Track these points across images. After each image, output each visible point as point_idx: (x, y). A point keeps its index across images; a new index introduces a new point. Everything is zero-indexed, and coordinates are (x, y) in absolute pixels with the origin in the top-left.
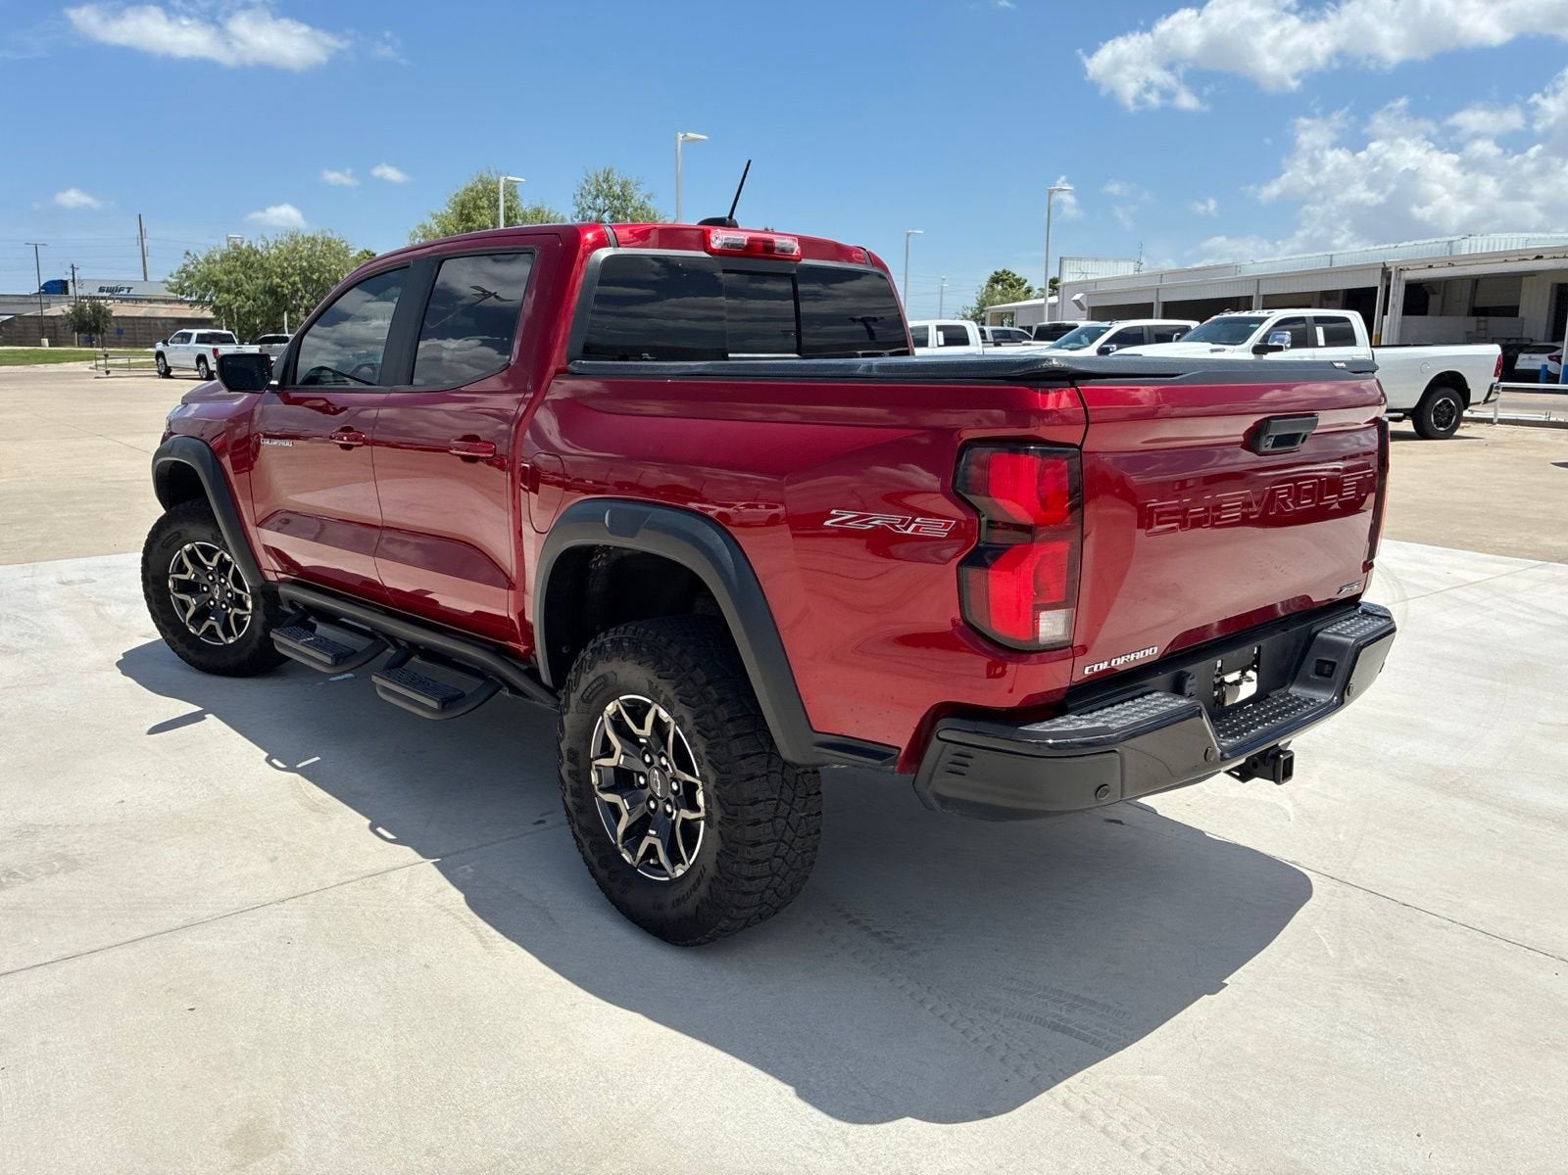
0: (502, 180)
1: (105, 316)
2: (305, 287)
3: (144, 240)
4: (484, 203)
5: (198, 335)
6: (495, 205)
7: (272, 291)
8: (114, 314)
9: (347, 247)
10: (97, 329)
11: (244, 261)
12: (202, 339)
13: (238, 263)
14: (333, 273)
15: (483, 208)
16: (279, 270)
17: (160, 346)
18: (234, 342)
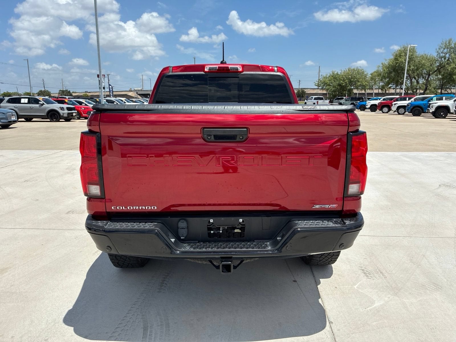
0: (409, 46)
1: (304, 93)
2: (349, 83)
3: (320, 73)
4: (403, 54)
5: (315, 98)
6: (406, 55)
7: (340, 85)
8: (306, 93)
9: (363, 71)
10: (303, 97)
11: (334, 77)
12: (315, 99)
13: (333, 78)
14: (358, 79)
15: (402, 56)
16: (342, 79)
17: (306, 101)
18: (323, 99)
